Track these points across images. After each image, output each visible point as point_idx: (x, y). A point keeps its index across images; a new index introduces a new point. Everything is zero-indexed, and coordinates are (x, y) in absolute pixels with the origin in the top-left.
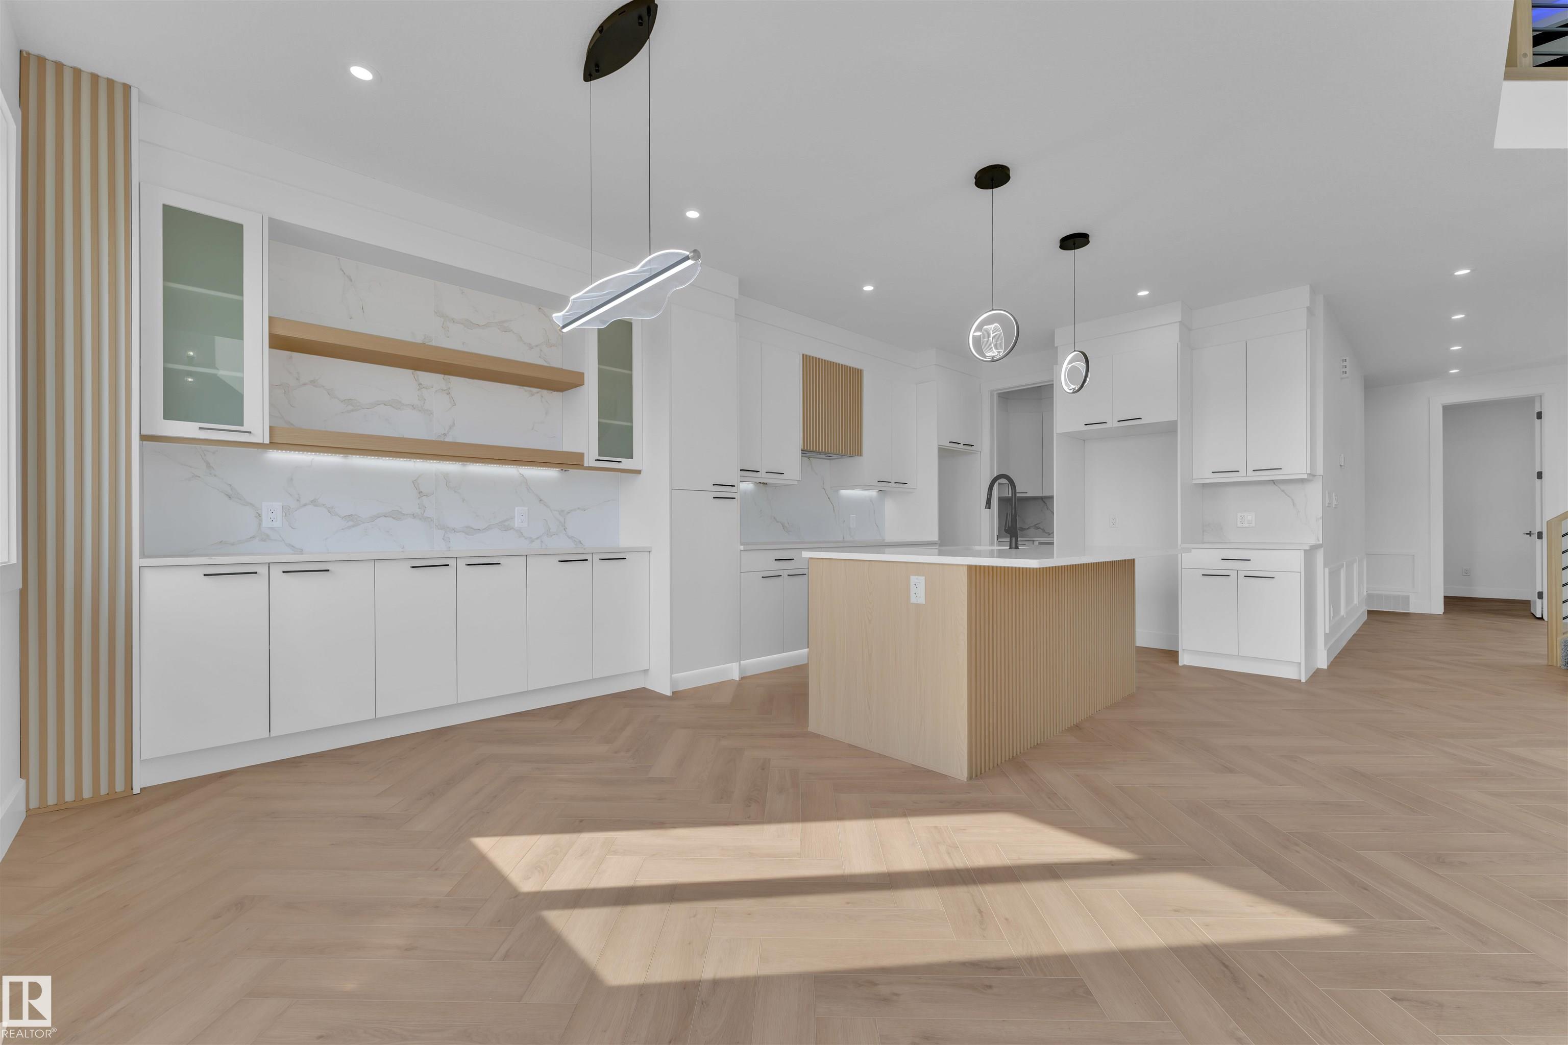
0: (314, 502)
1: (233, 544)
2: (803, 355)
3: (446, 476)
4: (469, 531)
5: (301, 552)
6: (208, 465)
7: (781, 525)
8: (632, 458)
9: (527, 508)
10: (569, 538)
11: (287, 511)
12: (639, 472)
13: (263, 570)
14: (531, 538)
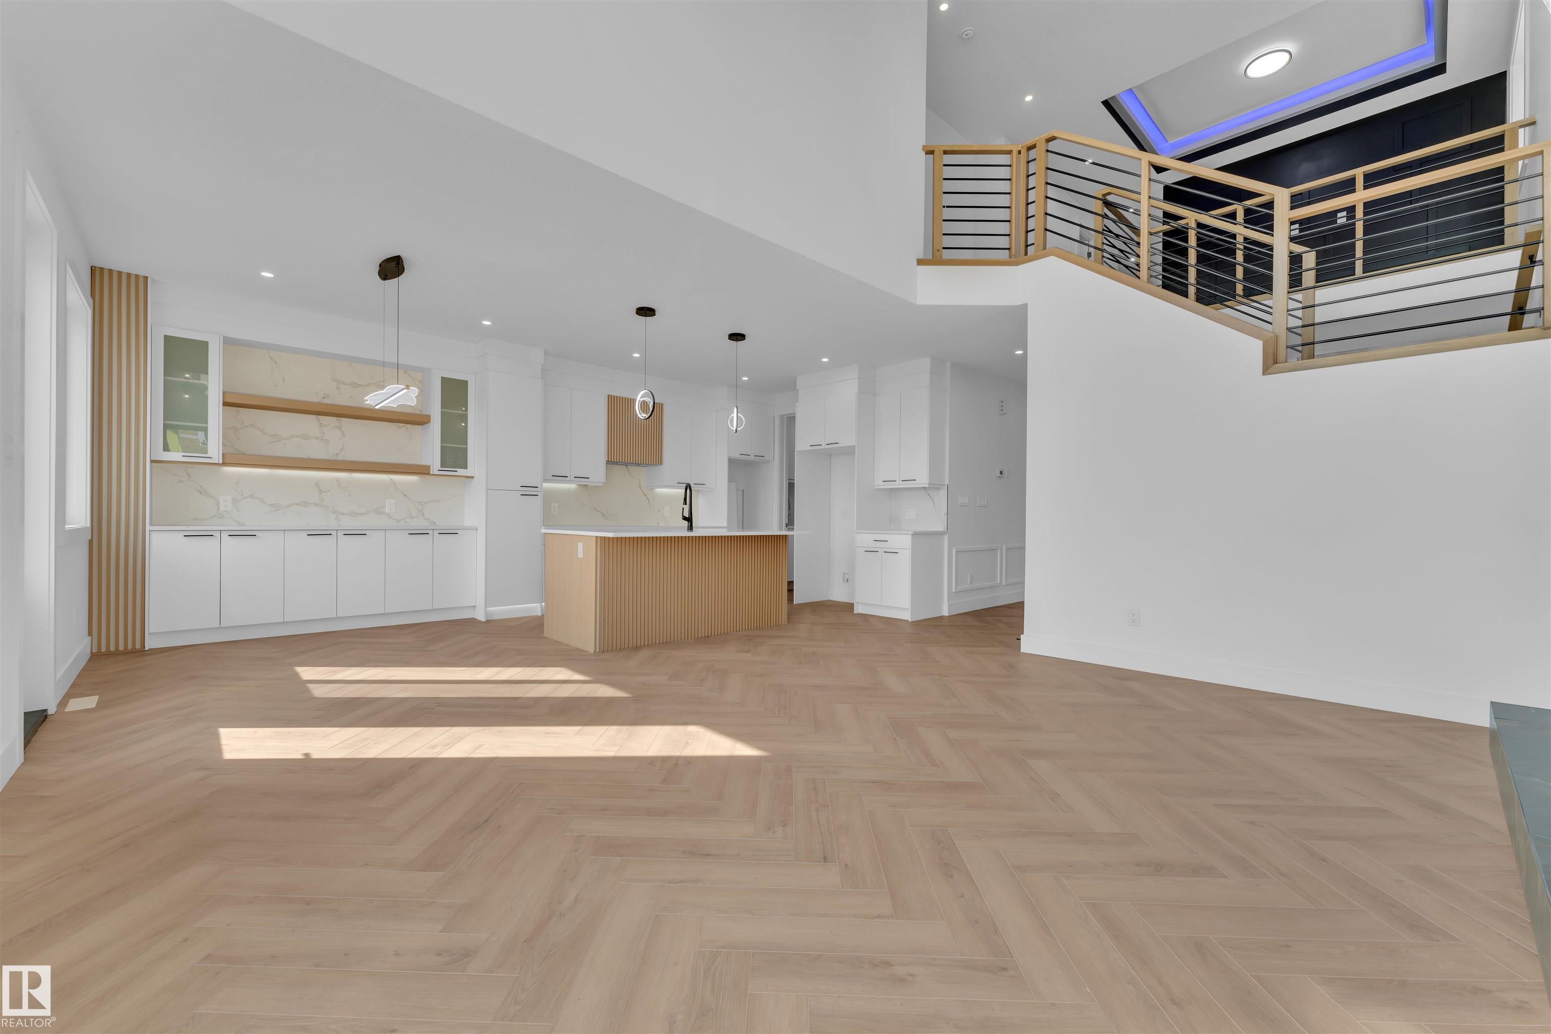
0: (252, 496)
1: (202, 520)
2: (608, 395)
3: (338, 481)
4: (354, 514)
5: (243, 525)
6: (188, 475)
7: (600, 514)
8: (467, 468)
9: (394, 500)
10: (426, 520)
11: (235, 501)
12: (473, 477)
13: (217, 534)
14: (397, 519)
